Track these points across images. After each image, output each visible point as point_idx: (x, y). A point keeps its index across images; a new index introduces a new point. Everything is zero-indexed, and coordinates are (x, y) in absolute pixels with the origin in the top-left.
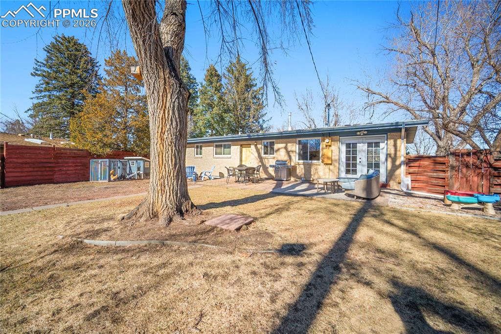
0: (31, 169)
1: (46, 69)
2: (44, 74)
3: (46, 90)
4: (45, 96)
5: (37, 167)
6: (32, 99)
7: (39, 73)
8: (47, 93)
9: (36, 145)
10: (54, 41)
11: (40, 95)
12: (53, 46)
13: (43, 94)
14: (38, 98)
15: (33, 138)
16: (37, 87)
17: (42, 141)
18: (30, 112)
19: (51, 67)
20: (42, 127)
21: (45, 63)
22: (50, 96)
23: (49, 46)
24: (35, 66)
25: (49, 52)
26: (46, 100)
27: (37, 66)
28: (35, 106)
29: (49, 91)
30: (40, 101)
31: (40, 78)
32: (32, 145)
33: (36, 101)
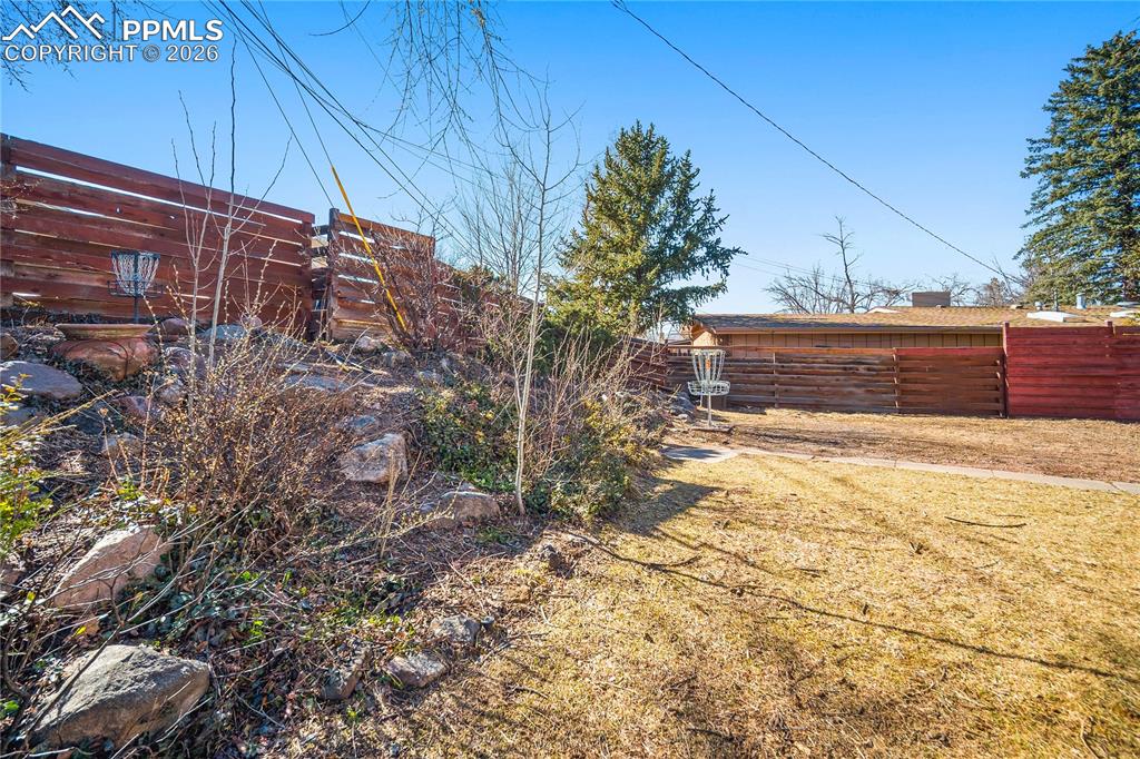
0: (1058, 381)
1: (1051, 151)
2: (1049, 162)
3: (1055, 197)
4: (1052, 213)
5: (1070, 377)
6: (1025, 226)
7: (1038, 164)
8: (1059, 203)
9: (1054, 326)
10: (1067, 76)
11: (1042, 212)
12: (1066, 88)
13: (1048, 208)
14: (1037, 221)
15: (1041, 310)
16: (1034, 199)
17: (1065, 315)
18: (1023, 257)
19: (1063, 141)
20: (1052, 284)
21: (1049, 136)
22: (1064, 207)
23: (1056, 95)
24: (1028, 154)
25: (1056, 109)
26: (1057, 219)
27: (1032, 154)
28: (1034, 240)
29: (1062, 196)
30: (1043, 226)
31: (1040, 175)
32: (1046, 326)
33: (1034, 229)
